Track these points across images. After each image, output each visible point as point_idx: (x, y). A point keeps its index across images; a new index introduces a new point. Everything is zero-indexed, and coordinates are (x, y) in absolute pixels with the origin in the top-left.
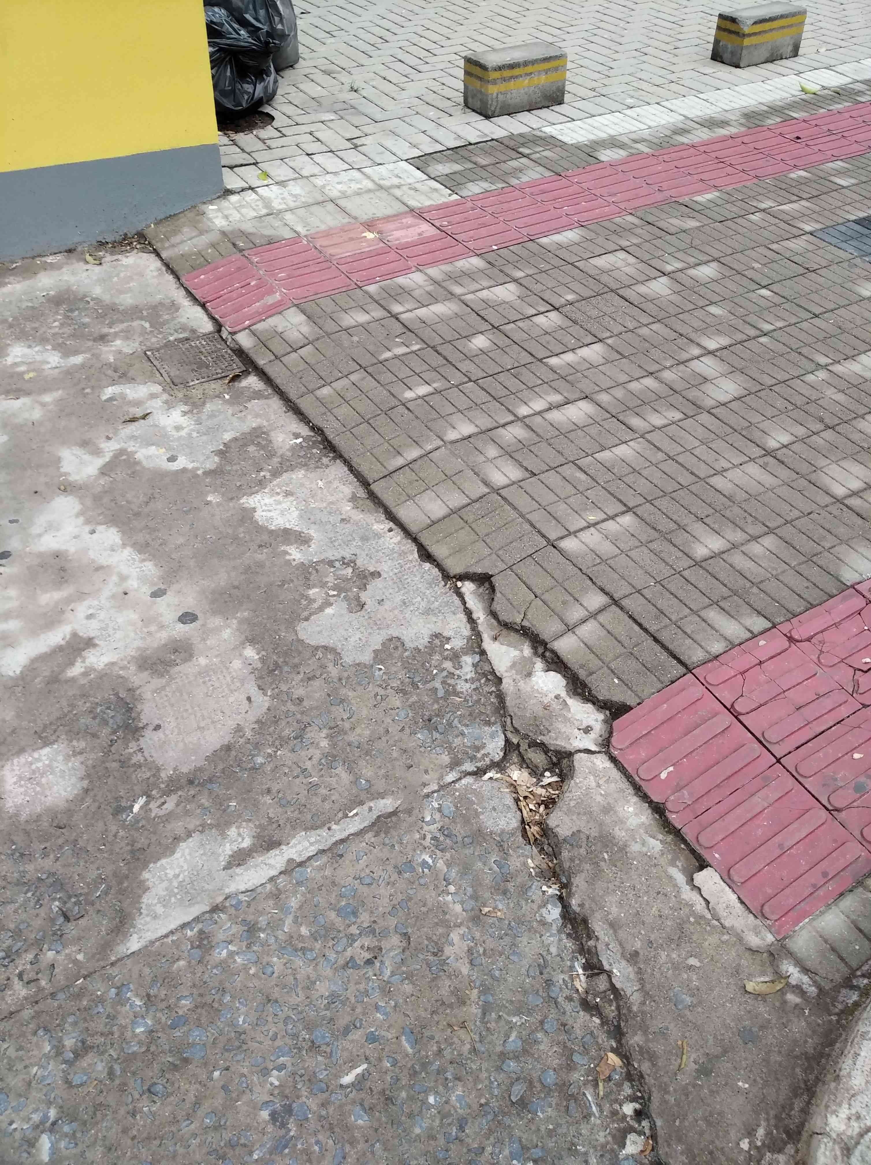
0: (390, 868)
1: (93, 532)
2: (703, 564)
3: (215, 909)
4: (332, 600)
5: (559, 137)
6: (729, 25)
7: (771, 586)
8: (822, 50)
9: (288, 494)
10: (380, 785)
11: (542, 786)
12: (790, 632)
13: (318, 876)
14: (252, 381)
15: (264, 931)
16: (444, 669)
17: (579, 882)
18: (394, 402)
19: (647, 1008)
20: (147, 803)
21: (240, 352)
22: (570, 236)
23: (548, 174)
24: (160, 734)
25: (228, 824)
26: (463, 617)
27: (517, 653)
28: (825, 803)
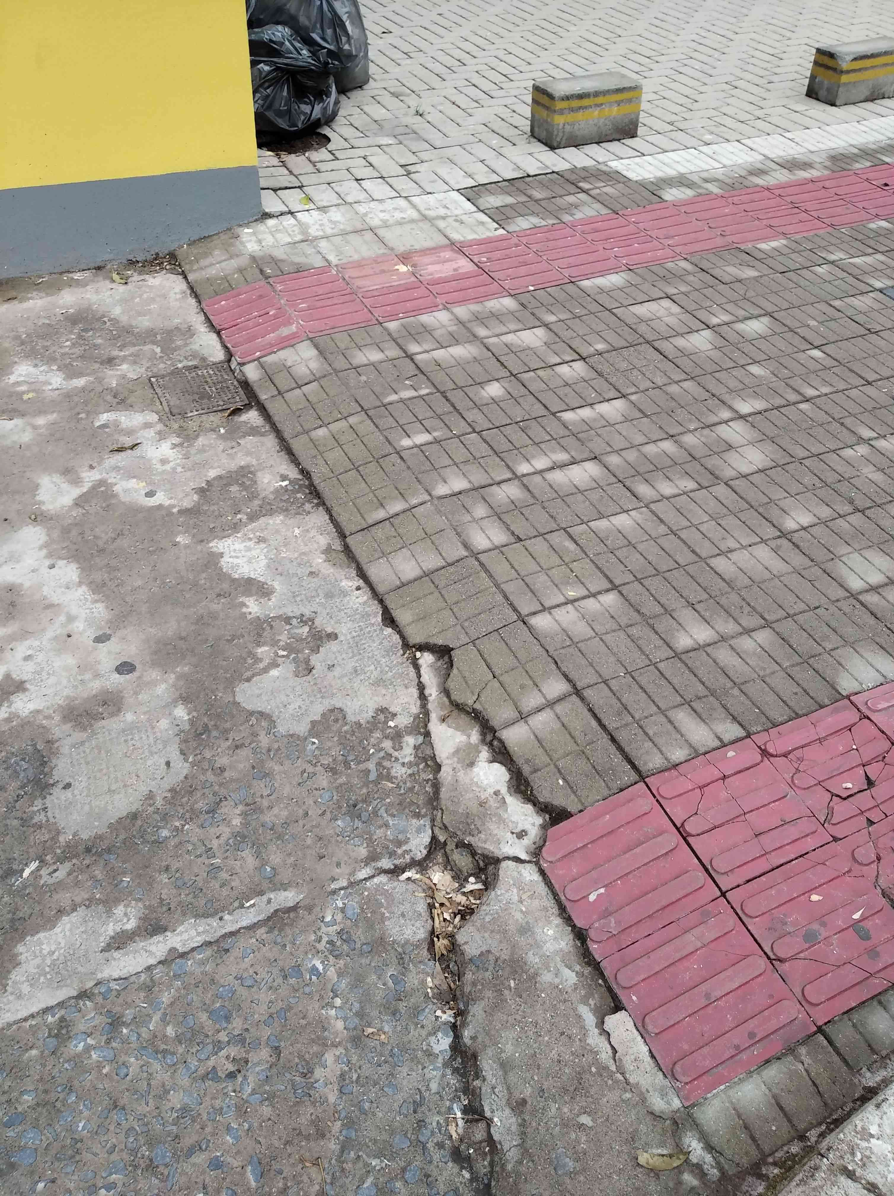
0: (276, 971)
1: (52, 567)
2: (683, 657)
3: (83, 995)
4: (280, 660)
5: (625, 173)
6: (826, 60)
7: (755, 689)
9: (261, 540)
10: (285, 875)
11: (464, 894)
12: (765, 744)
13: (198, 971)
14: (252, 416)
15: (128, 1025)
16: (382, 749)
17: (477, 1011)
18: (389, 449)
19: (523, 1169)
20: (38, 869)
21: (245, 385)
22: (615, 280)
23: (604, 211)
24: (69, 793)
25: (117, 901)
26: (415, 692)
27: (464, 738)
28: (767, 950)
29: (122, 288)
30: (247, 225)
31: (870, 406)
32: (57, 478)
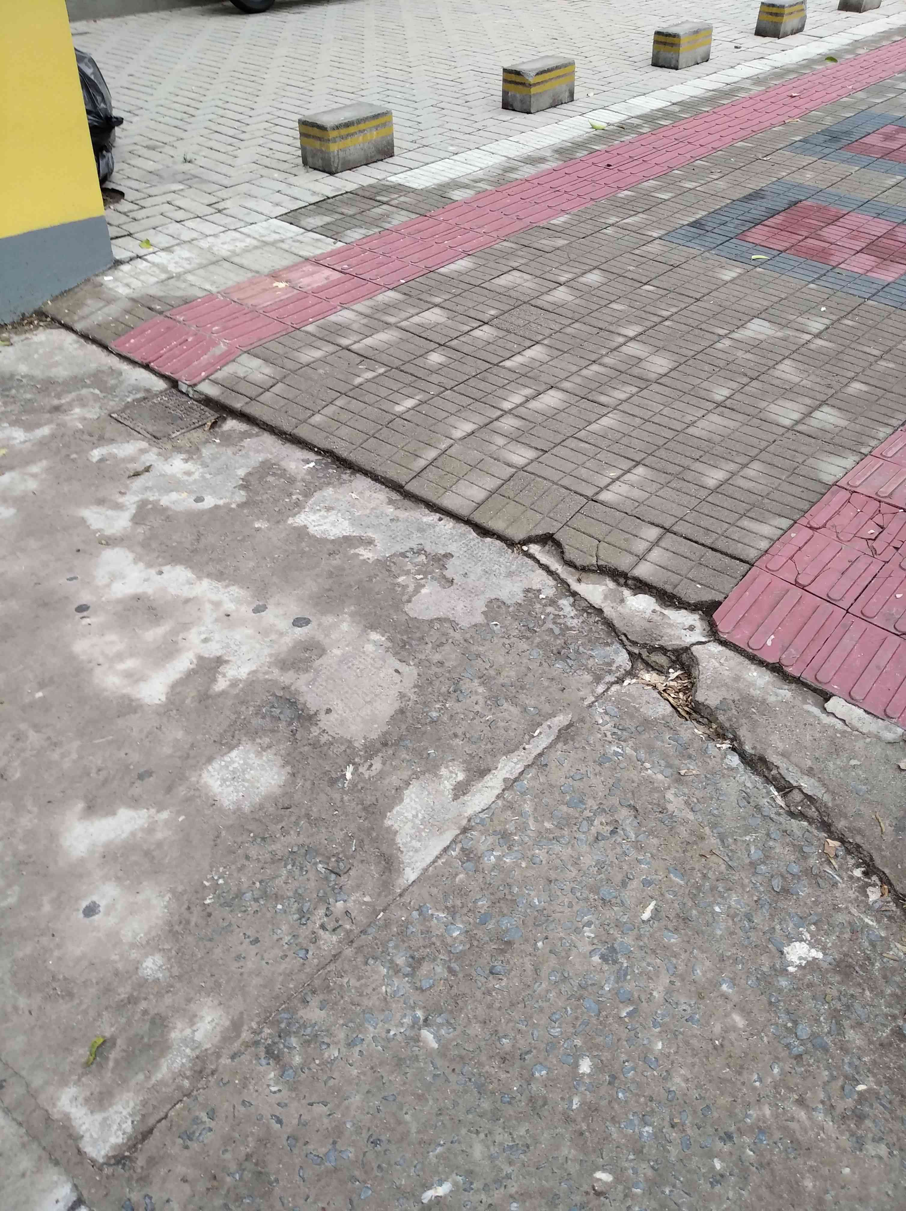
0: (591, 763)
1: (161, 573)
2: (718, 490)
3: (465, 830)
4: (422, 582)
5: (407, 184)
6: (514, 77)
8: (591, 94)
9: (329, 509)
10: (547, 708)
13: (536, 784)
14: (231, 424)
15: (515, 834)
16: (549, 614)
17: (743, 733)
18: (390, 417)
19: (838, 802)
20: (356, 770)
21: (208, 402)
22: (463, 264)
23: (414, 216)
24: (333, 717)
25: (437, 767)
26: (540, 571)
27: (604, 587)
28: (894, 631)
29: (10, 349)
30: (104, 273)
31: (710, 314)
32: (95, 508)
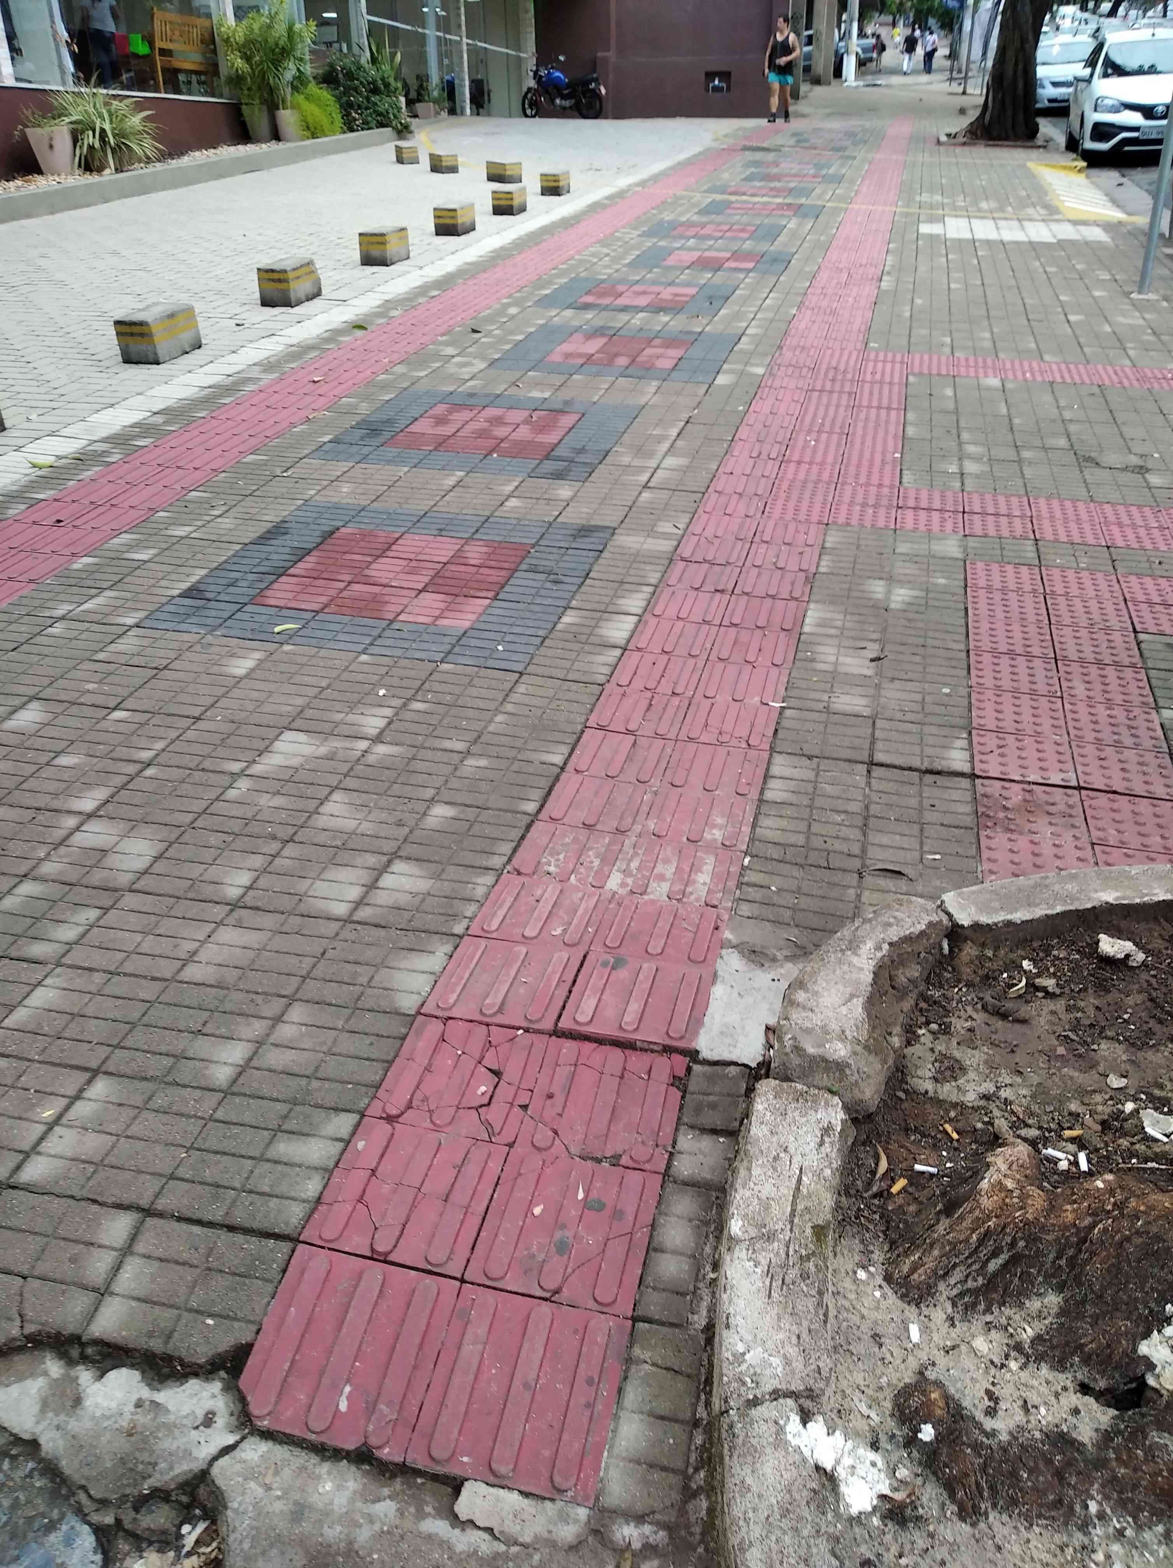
7: (331, 1067)
11: (189, 1554)
12: (384, 1111)
27: (40, 1382)
28: (539, 1293)
